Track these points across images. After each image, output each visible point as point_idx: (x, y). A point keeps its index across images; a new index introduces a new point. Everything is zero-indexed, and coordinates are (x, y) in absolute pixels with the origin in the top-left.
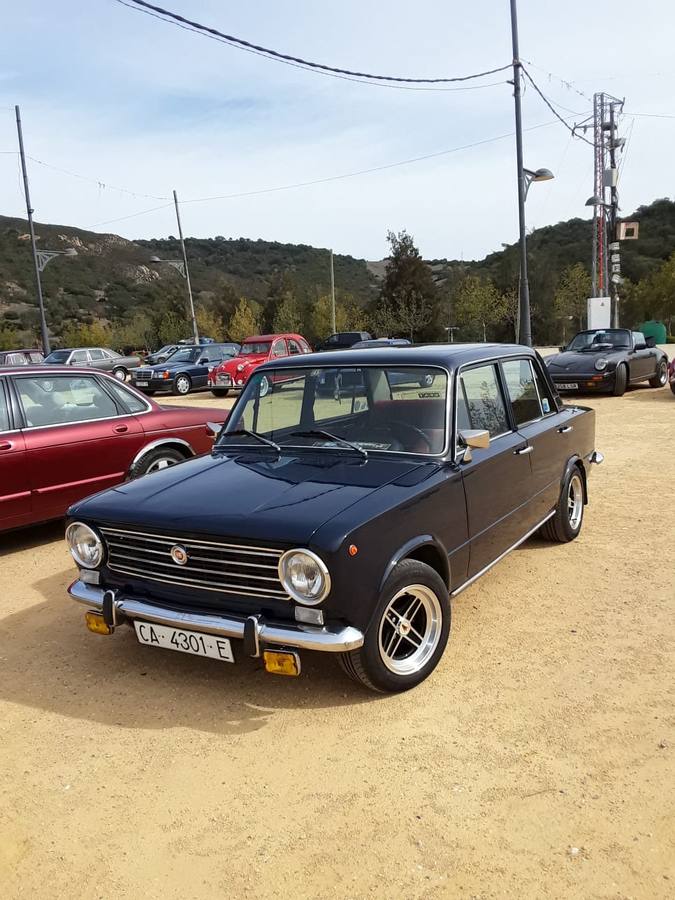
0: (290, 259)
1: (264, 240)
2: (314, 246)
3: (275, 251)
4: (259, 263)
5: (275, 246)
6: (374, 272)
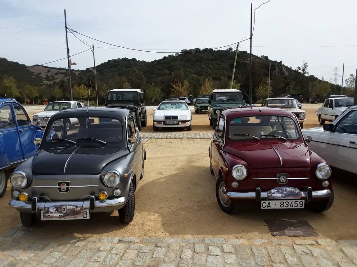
6: (32, 70)
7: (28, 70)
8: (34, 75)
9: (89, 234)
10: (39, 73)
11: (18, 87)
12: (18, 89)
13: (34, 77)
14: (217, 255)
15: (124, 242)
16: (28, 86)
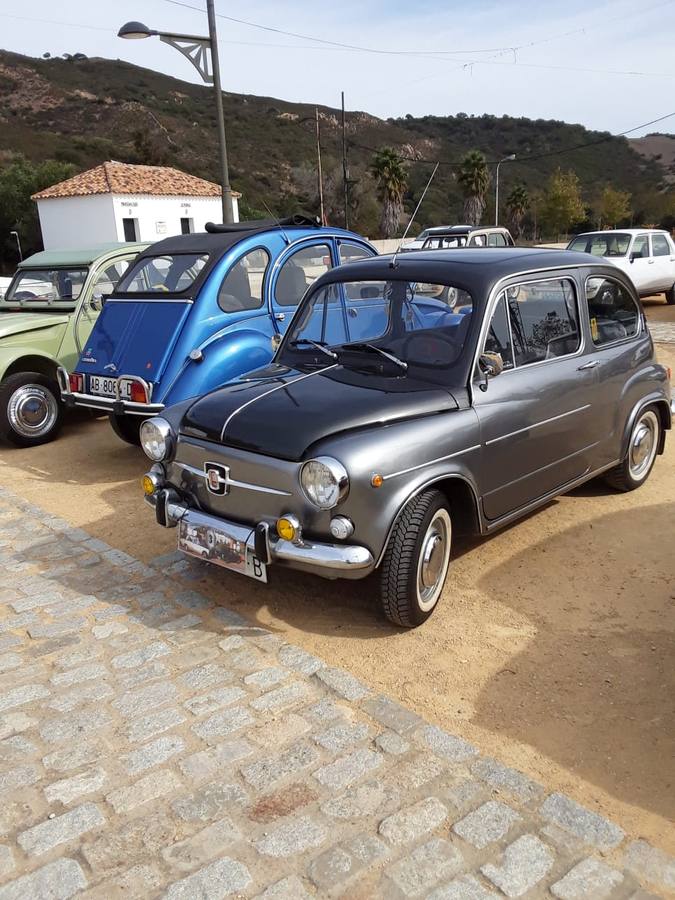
0: (543, 137)
1: (510, 116)
2: (566, 122)
3: (524, 128)
4: (506, 141)
5: (524, 123)
6: (639, 150)
7: (631, 151)
8: (645, 162)
9: (286, 622)
10: (656, 154)
11: (583, 198)
12: (584, 200)
13: (643, 167)
14: (499, 891)
15: (321, 682)
16: (607, 191)
